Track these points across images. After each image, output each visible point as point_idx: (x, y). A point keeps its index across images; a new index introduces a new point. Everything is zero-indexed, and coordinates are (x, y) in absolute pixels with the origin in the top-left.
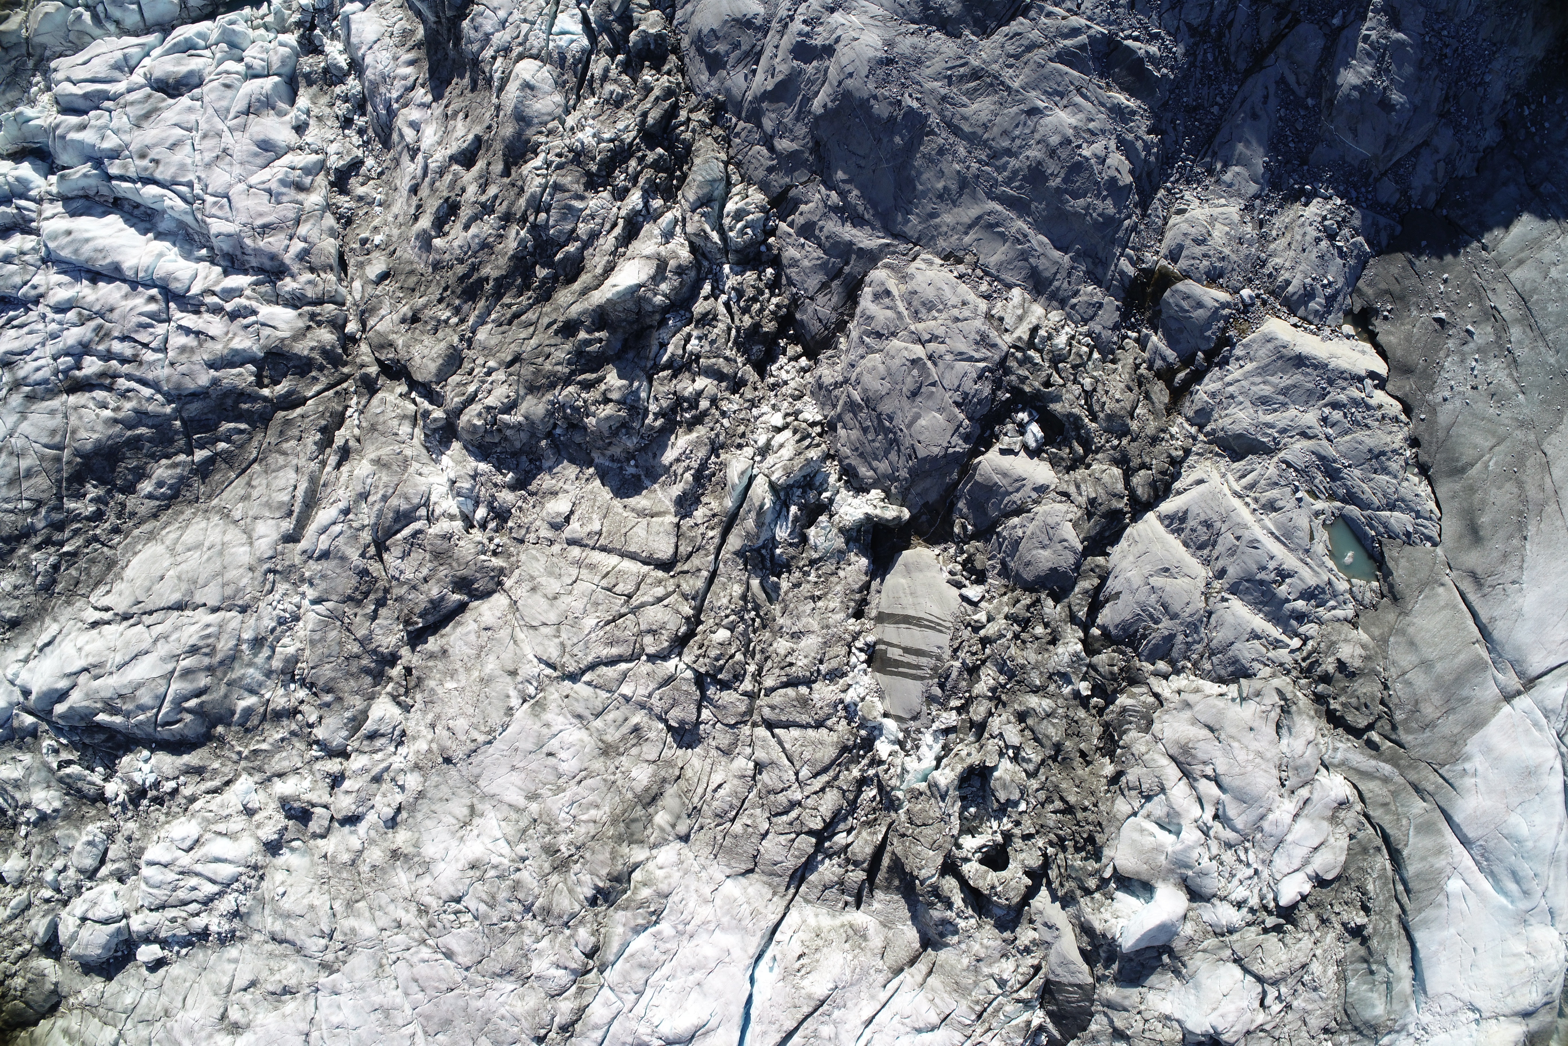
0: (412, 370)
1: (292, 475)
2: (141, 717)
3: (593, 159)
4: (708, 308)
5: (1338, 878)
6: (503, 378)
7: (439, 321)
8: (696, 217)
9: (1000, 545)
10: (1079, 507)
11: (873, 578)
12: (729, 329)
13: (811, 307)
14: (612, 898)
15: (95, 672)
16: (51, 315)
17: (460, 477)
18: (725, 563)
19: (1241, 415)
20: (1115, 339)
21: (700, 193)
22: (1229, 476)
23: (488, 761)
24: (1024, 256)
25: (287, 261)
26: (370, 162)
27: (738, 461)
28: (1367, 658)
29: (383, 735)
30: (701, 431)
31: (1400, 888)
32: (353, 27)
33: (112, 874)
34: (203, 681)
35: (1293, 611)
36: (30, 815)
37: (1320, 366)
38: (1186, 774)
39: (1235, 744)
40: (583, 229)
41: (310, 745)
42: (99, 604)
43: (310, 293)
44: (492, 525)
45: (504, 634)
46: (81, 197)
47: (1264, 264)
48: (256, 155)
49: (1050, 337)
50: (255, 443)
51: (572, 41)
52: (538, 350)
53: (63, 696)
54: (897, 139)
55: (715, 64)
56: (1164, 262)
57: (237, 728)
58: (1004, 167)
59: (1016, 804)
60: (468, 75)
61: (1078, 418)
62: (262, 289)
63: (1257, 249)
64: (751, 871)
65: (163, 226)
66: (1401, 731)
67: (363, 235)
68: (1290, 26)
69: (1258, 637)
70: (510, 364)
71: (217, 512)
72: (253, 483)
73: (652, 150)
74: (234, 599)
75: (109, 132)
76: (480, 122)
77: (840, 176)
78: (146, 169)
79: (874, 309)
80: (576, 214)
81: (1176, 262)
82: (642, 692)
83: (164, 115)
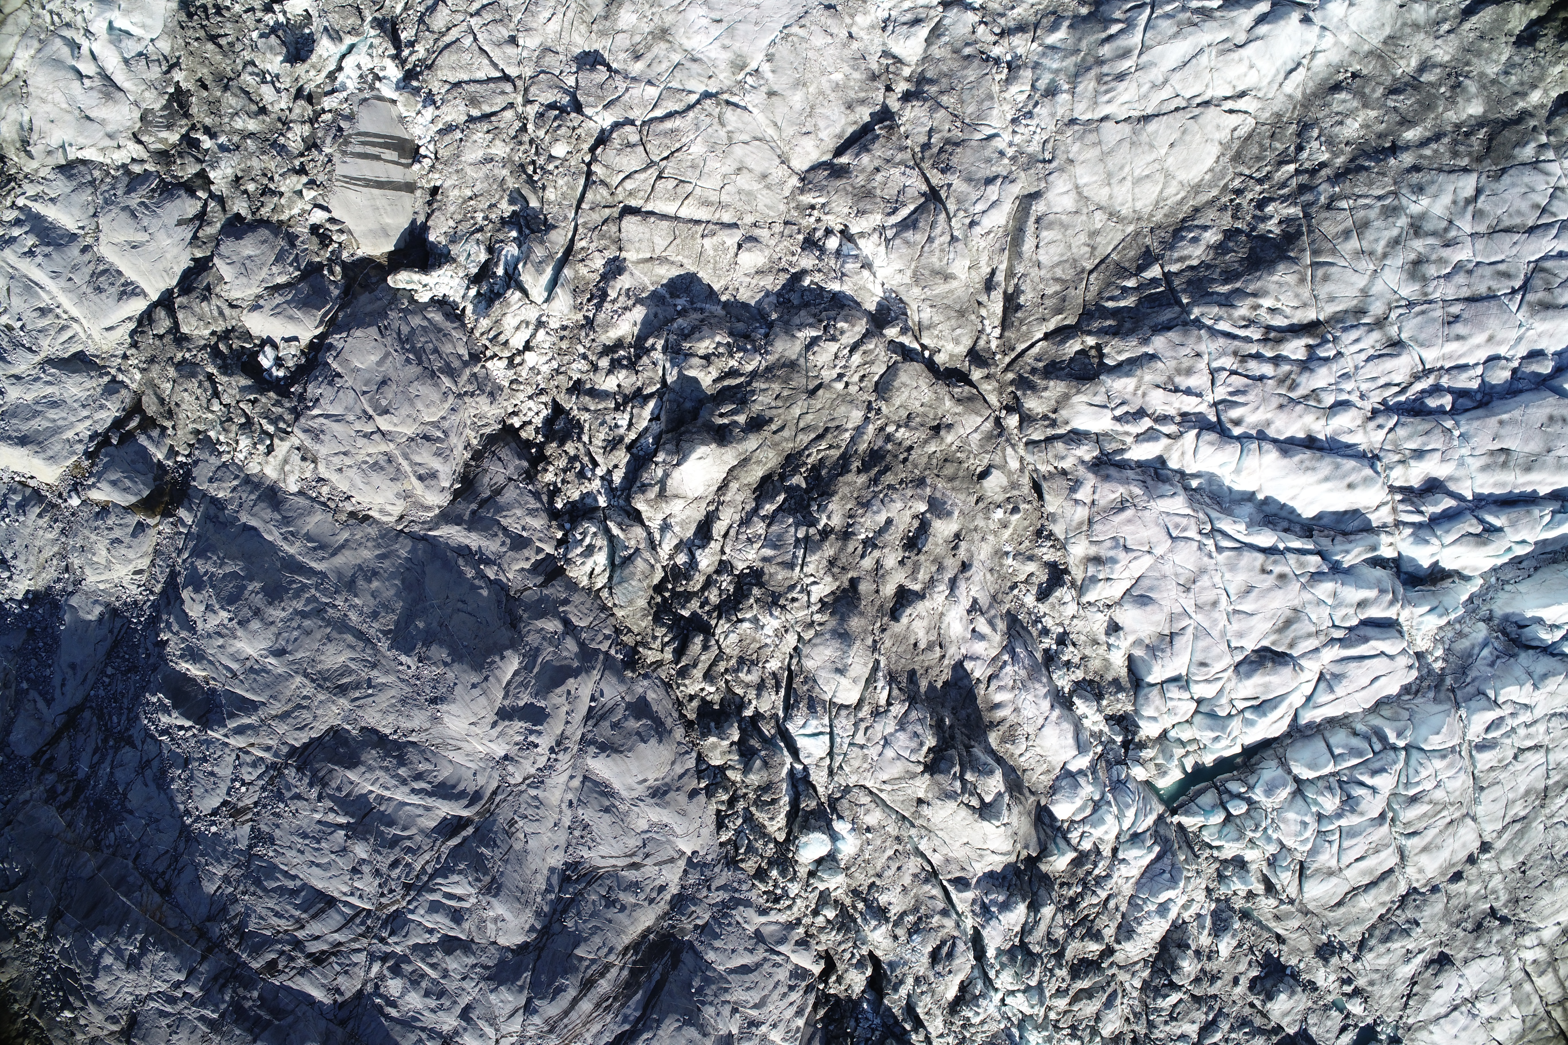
0: (929, 375)
1: (1044, 257)
3: (757, 600)
4: (611, 456)
6: (823, 372)
7: (907, 426)
8: (633, 543)
9: (296, 260)
10: (219, 296)
11: (423, 225)
12: (590, 441)
13: (511, 471)
15: (1229, 45)
16: (1354, 398)
17: (857, 273)
18: (566, 218)
19: (75, 391)
20: (196, 453)
21: (631, 569)
22: (84, 338)
23: (786, 10)
24: (286, 521)
25: (1090, 476)
26: (1030, 600)
27: (561, 312)
29: (904, 24)
30: (608, 337)
32: (1070, 741)
34: (1106, 51)
35: (23, 227)
38: (108, 78)
39: (65, 107)
40: (759, 527)
41: (982, 7)
42: (1242, 117)
43: (1060, 446)
44: (819, 234)
45: (789, 131)
46: (1350, 533)
47: (62, 532)
48: (1151, 589)
49: (255, 446)
50: (1094, 289)
51: (804, 726)
52: (789, 401)
53: (1261, 20)
54: (421, 625)
55: (640, 708)
56: (150, 522)
57: (1065, 14)
58: (309, 601)
59: (262, 36)
60: (923, 689)
61: (224, 374)
62: (1114, 446)
63: (68, 544)
65: (1248, 509)
67: (1019, 518)
68: (40, 753)
69: (51, 200)
70: (820, 386)
71: (1125, 218)
72: (1088, 249)
73: (694, 614)
74: (1085, 131)
75: (1330, 601)
76: (895, 636)
77: (485, 593)
78: (1275, 562)
79: (436, 464)
80: (769, 542)
81: (139, 523)
82: (636, 91)
83: (1268, 626)
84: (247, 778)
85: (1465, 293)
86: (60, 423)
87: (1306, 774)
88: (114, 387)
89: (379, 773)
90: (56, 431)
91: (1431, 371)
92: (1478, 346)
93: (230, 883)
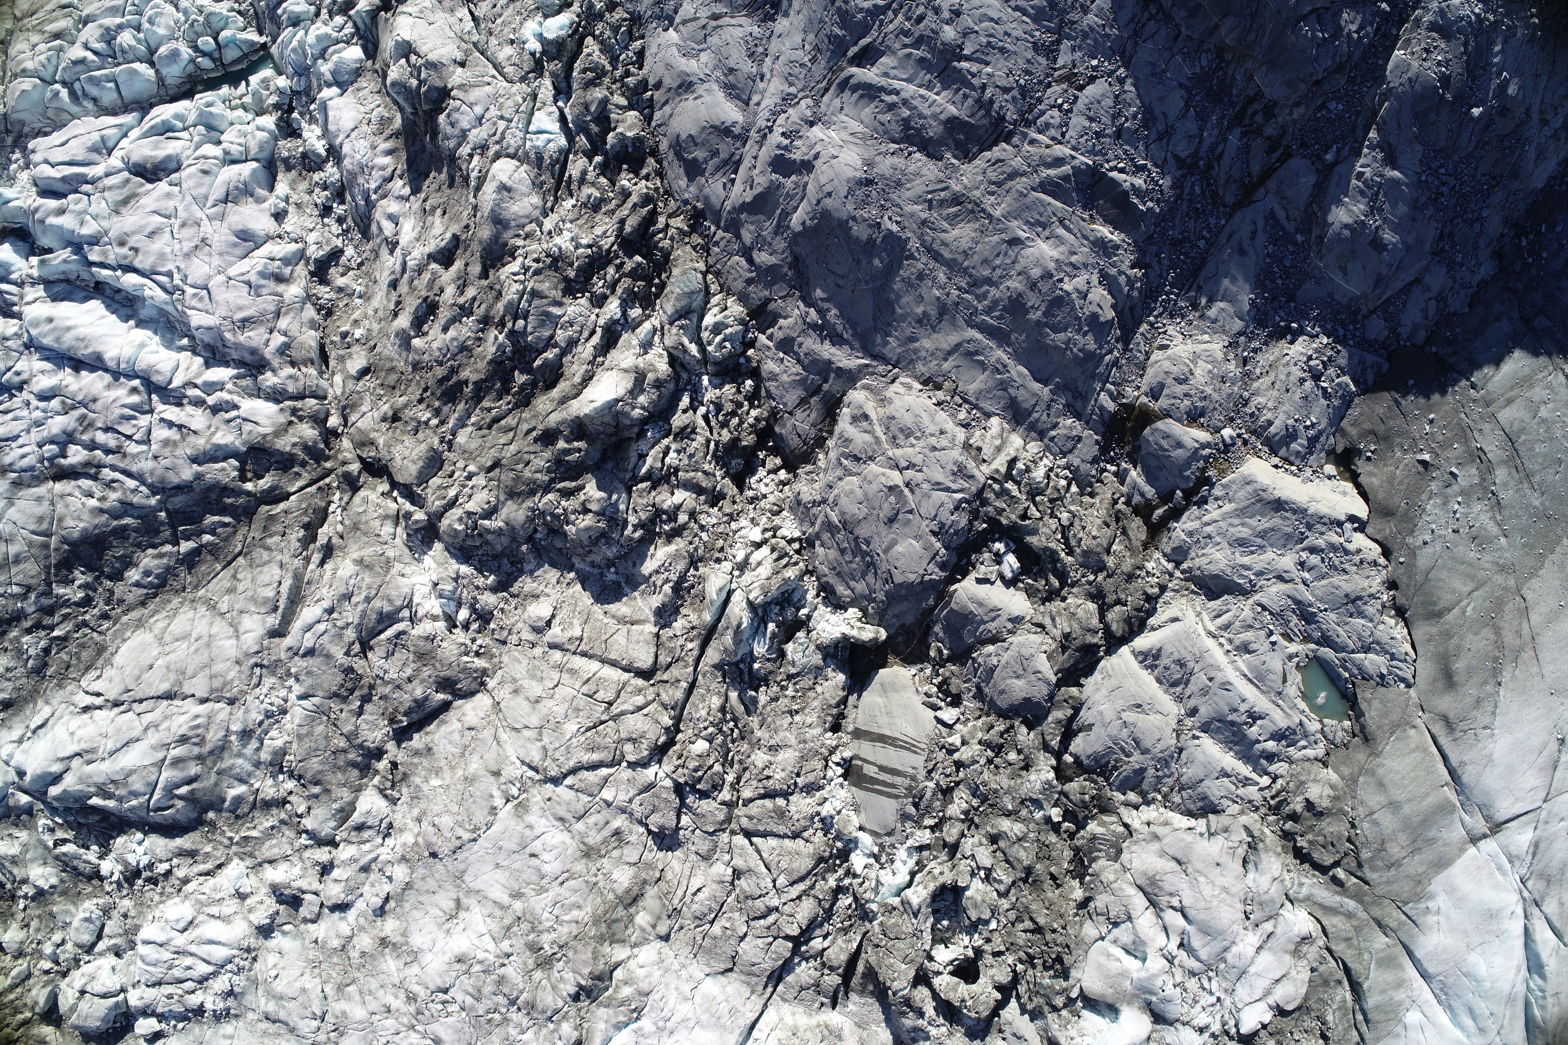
0: (393, 471)
1: (277, 571)
2: (134, 803)
3: (571, 265)
4: (687, 422)
5: (1299, 1008)
6: (484, 483)
7: (419, 422)
8: (674, 330)
9: (976, 670)
10: (1053, 638)
11: (850, 693)
12: (708, 441)
13: (790, 422)
14: (594, 994)
15: (87, 757)
16: (35, 402)
17: (442, 579)
18: (704, 675)
19: (1218, 555)
20: (1094, 472)
21: (678, 305)
22: (1204, 615)
23: (472, 858)
24: (1003, 386)
25: (268, 356)
26: (349, 252)
27: (717, 575)
28: (1336, 799)
29: (370, 827)
30: (679, 544)
31: (1360, 1017)
32: (331, 113)
33: (109, 949)
34: (194, 769)
35: (1263, 751)
36: (30, 891)
37: (1300, 511)
38: (1154, 904)
39: (1202, 879)
40: (561, 336)
41: (300, 833)
42: (90, 689)
43: (291, 388)
44: (475, 626)
45: (487, 734)
46: (62, 281)
47: (1246, 402)
48: (235, 245)
49: (1028, 470)
50: (239, 537)
51: (550, 141)
52: (518, 458)
53: (57, 779)
54: (877, 262)
55: (693, 170)
56: (1144, 399)
57: (228, 815)
58: (984, 296)
59: (987, 922)
60: (445, 170)
61: (1054, 552)
62: (244, 383)
63: (1240, 388)
64: (730, 970)
65: (144, 313)
66: (1366, 867)
67: (343, 329)
68: (1282, 161)
69: (1227, 775)
70: (490, 469)
71: (204, 603)
72: (238, 576)
73: (631, 257)
74: (223, 691)
75: (88, 217)
76: (458, 221)
77: (819, 294)
78: (125, 257)
79: (852, 432)
80: (554, 321)
81: (1156, 400)
82: (622, 797)
83: (143, 201)
84: (1055, 112)
86: (1237, 522)
87: (142, 68)
88: (1178, 557)
89: (927, 112)
90: (1242, 513)
93: (1082, 6)
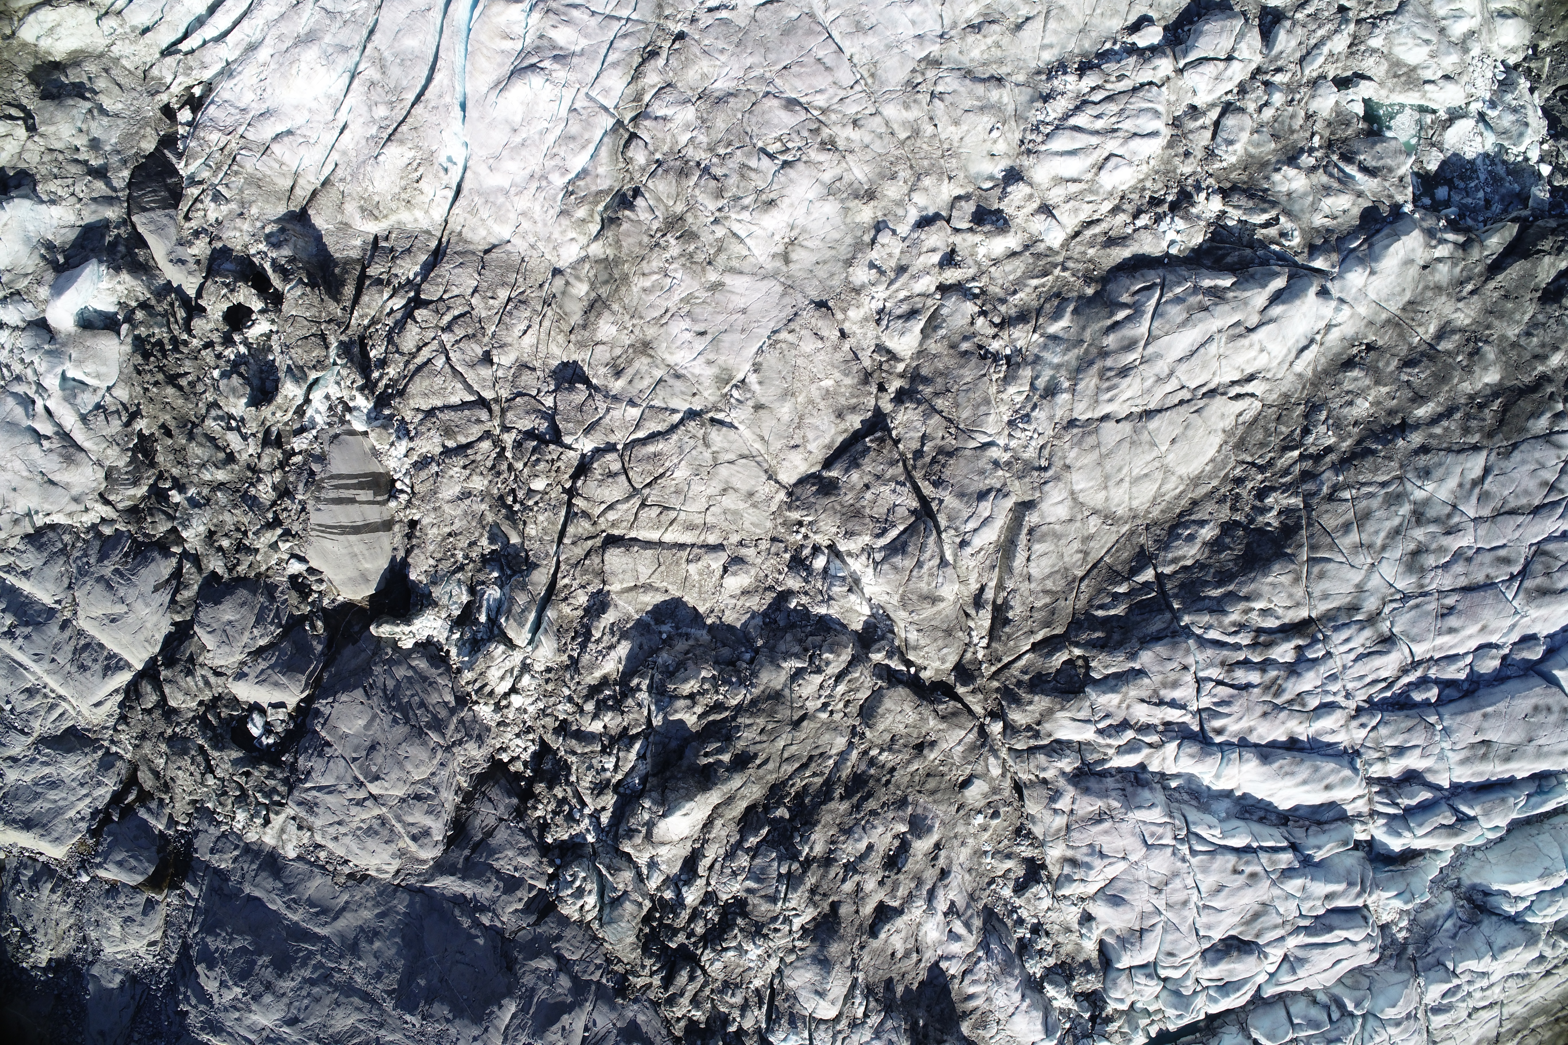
0: (914, 696)
1: (1035, 570)
2: (1179, 290)
3: (741, 930)
4: (601, 800)
6: (808, 704)
7: (890, 749)
8: (621, 886)
9: (277, 615)
10: (202, 665)
11: (403, 562)
12: (577, 782)
13: (502, 811)
14: (616, 202)
15: (1241, 330)
16: (1340, 699)
17: (845, 597)
18: (547, 554)
19: (71, 770)
20: (196, 823)
21: (620, 911)
22: (73, 714)
23: (775, 313)
24: (288, 888)
25: (1071, 789)
26: (1007, 893)
27: (546, 657)
29: (899, 317)
30: (593, 678)
32: (1039, 1027)
33: (1205, 113)
34: (1111, 341)
37: (10, 823)
38: (66, 437)
39: (26, 474)
40: (743, 860)
41: (983, 292)
42: (1248, 401)
43: (1042, 758)
44: (806, 552)
45: (777, 445)
46: (1325, 824)
47: (76, 905)
48: (1124, 890)
49: (252, 817)
50: (1084, 598)
51: (784, 1040)
52: (773, 736)
53: (1276, 298)
54: (422, 982)
55: (631, 1033)
56: (159, 898)
57: (1070, 295)
58: (315, 968)
59: (223, 375)
60: (899, 995)
61: (215, 747)
62: (1096, 756)
63: (83, 918)
64: (487, 252)
65: (1226, 805)
67: (999, 821)
69: (24, 573)
70: (803, 718)
71: (1120, 518)
72: (1081, 556)
73: (682, 946)
74: (1084, 434)
75: (1298, 895)
76: (873, 952)
77: (481, 941)
78: (1247, 863)
79: (428, 821)
80: (752, 875)
81: (148, 900)
82: (617, 412)
83: (1236, 919)
85: (1462, 582)
86: (61, 803)
88: (108, 762)
90: (58, 812)
91: (1420, 663)
92: (1470, 637)
